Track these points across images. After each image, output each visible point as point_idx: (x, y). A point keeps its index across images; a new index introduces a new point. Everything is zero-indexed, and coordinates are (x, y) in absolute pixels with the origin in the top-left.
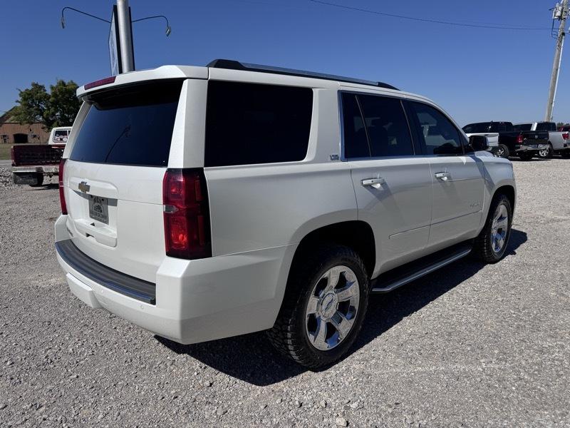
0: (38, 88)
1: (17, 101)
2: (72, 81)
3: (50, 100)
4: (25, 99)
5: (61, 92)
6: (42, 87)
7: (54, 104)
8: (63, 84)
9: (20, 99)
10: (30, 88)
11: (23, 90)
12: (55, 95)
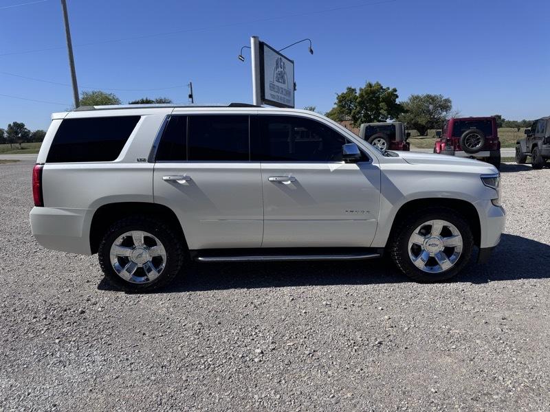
0: (351, 90)
1: (335, 104)
2: (377, 83)
3: (357, 101)
4: (340, 101)
5: (367, 93)
6: (354, 90)
7: (361, 103)
8: (370, 85)
9: (336, 101)
10: (345, 91)
11: (340, 94)
12: (361, 96)
